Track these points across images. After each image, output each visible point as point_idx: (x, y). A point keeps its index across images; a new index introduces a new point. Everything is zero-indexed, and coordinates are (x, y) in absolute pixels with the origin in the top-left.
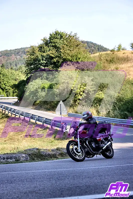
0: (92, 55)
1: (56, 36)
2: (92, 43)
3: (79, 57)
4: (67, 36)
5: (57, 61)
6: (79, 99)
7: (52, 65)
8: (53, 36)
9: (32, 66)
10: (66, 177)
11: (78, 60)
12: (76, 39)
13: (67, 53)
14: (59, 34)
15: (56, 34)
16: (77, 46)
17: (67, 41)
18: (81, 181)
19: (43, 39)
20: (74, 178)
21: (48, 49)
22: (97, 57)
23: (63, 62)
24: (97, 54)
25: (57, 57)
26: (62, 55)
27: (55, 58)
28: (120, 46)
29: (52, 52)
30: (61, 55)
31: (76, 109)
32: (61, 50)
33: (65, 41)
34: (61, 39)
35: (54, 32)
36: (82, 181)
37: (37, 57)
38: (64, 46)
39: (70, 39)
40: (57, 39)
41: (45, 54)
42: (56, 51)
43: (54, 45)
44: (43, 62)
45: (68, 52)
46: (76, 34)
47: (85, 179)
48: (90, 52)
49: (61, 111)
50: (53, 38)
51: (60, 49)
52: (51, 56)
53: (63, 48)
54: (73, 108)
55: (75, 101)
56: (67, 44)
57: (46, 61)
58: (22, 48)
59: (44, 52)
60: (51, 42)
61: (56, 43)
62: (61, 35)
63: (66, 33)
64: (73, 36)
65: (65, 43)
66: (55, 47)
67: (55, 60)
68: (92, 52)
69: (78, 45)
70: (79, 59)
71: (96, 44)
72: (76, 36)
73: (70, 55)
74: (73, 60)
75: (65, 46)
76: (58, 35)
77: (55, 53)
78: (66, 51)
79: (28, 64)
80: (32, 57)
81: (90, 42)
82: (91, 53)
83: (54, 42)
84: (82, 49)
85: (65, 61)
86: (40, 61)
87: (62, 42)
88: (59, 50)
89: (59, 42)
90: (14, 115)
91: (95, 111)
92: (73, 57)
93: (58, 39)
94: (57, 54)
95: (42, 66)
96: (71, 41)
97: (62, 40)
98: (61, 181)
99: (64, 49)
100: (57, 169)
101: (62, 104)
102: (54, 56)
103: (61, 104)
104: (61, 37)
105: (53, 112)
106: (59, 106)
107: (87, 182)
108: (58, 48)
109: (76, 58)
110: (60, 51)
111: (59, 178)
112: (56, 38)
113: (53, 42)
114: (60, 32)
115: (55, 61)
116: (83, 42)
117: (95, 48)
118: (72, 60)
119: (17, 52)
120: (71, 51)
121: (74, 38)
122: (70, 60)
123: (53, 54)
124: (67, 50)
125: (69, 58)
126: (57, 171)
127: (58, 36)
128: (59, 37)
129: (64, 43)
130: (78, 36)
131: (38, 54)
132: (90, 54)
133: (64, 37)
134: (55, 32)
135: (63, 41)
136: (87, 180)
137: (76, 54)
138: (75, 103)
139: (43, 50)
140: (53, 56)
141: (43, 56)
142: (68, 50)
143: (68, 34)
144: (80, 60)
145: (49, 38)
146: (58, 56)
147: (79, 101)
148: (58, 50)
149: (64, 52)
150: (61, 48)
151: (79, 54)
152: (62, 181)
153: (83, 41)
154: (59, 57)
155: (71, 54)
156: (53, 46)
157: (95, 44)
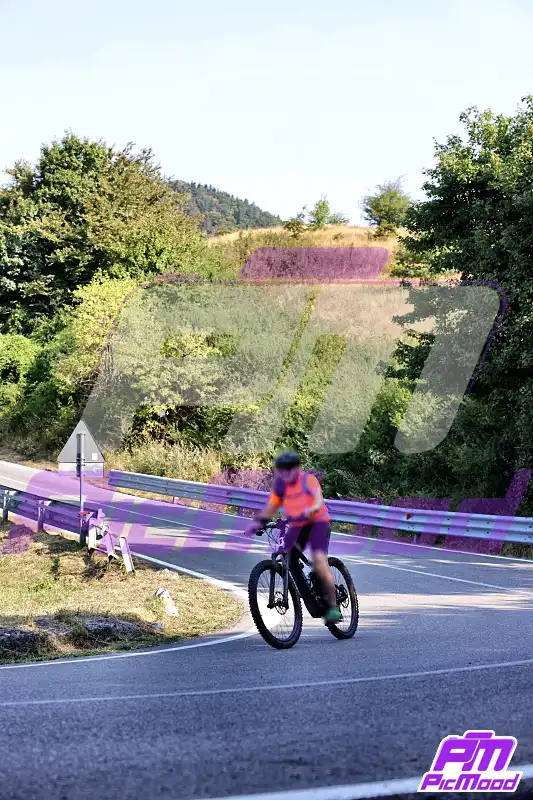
0: (212, 241)
1: (68, 159)
2: (212, 192)
3: (159, 246)
4: (114, 159)
5: (69, 257)
6: (155, 417)
7: (50, 276)
8: (57, 160)
10: (89, 729)
11: (154, 259)
12: (150, 171)
13: (111, 228)
14: (81, 149)
15: (68, 149)
16: (152, 201)
17: (111, 180)
18: (149, 747)
19: (12, 167)
20: (119, 734)
21: (34, 212)
22: (229, 246)
23: (92, 267)
24: (233, 237)
25: (68, 241)
26: (90, 235)
27: (61, 249)
28: (322, 207)
29: (48, 223)
30: (85, 236)
31: (141, 453)
32: (88, 218)
33: (103, 181)
34: (85, 171)
35: (59, 142)
36: (152, 746)
38: (99, 198)
39: (124, 174)
40: (70, 172)
41: (19, 231)
42: (67, 218)
43: (57, 192)
44: (12, 262)
45: (116, 223)
46: (147, 154)
47: (165, 736)
48: (202, 226)
49: (79, 461)
50: (57, 165)
51: (82, 212)
52: (46, 240)
53: (95, 207)
54: (130, 451)
55: (139, 423)
56: (109, 191)
57: (26, 258)
59: (17, 221)
60: (47, 183)
61: (67, 185)
62: (85, 154)
63: (109, 146)
64: (136, 159)
65: (102, 189)
66: (63, 202)
67: (61, 255)
68: (212, 226)
69: (157, 200)
70: (159, 253)
71: (228, 196)
72: (149, 161)
73: (121, 238)
74: (135, 258)
75: (103, 200)
76: (76, 155)
77: (63, 225)
78: (105, 222)
81: (206, 186)
82: (209, 232)
83: (61, 184)
84: (171, 216)
85: (102, 260)
87: (91, 183)
88: (78, 214)
89: (80, 184)
91: (219, 464)
92: (136, 244)
93: (75, 169)
94: (68, 230)
95: (9, 277)
96: (126, 180)
97: (91, 173)
98: (68, 744)
99: (97, 214)
100: (54, 697)
101: (83, 437)
102: (58, 237)
103: (79, 436)
104: (89, 163)
105: (49, 466)
106: (72, 439)
107: (172, 750)
108: (74, 207)
109: (148, 250)
110: (84, 221)
111: (58, 735)
112: (65, 168)
113: (54, 183)
114: (82, 142)
115: (62, 260)
116: (174, 185)
117: (223, 212)
118: (132, 259)
120: (128, 220)
121: (142, 168)
122: (123, 256)
123: (53, 231)
124: (111, 217)
125: (121, 249)
126: (52, 704)
127: (74, 158)
128: (78, 162)
129: (99, 186)
130: (154, 162)
132: (205, 234)
133: (98, 162)
134: (65, 142)
135: (96, 179)
136: (172, 741)
137: (148, 233)
138: (140, 430)
139: (12, 212)
140: (52, 237)
141: (11, 238)
142: (116, 215)
143: (115, 151)
144: (164, 256)
145: (38, 163)
146: (74, 241)
147: (156, 423)
148: (74, 214)
149: (98, 224)
150: (88, 205)
151: (160, 232)
152: (68, 748)
153: (177, 181)
154: (80, 245)
155: (125, 233)
156: (53, 199)
157: (223, 197)
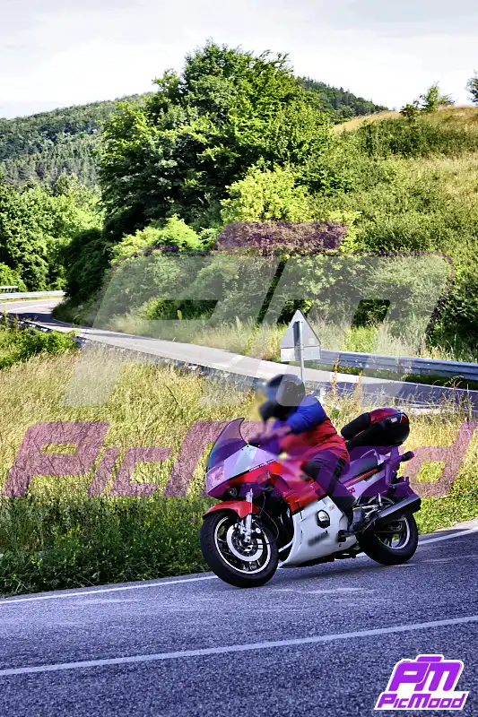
1: (209, 66)
3: (299, 139)
4: (252, 64)
5: (219, 155)
7: (202, 172)
8: (200, 67)
9: (125, 179)
11: (296, 151)
13: (251, 129)
14: (222, 55)
15: (209, 57)
19: (161, 77)
21: (183, 117)
25: (216, 141)
27: (211, 148)
29: (197, 126)
30: (232, 135)
34: (226, 75)
35: (201, 51)
37: (143, 144)
40: (212, 77)
41: (172, 135)
43: (201, 97)
44: (168, 165)
46: (283, 58)
50: (200, 72)
51: (225, 113)
52: (196, 141)
53: (238, 108)
56: (251, 93)
57: (180, 160)
59: (169, 126)
60: (191, 89)
61: (211, 90)
62: (225, 61)
64: (272, 63)
65: (242, 91)
66: (207, 105)
67: (211, 154)
70: (300, 145)
72: (284, 64)
74: (279, 152)
76: (217, 61)
77: (210, 127)
79: (110, 169)
80: (125, 144)
83: (204, 89)
86: (157, 161)
87: (231, 86)
88: (223, 115)
89: (222, 89)
93: (216, 75)
94: (216, 131)
95: (165, 177)
97: (230, 77)
102: (207, 138)
104: (228, 69)
108: (218, 109)
109: (290, 142)
110: (229, 122)
112: (208, 74)
113: (199, 88)
114: (221, 49)
115: (213, 158)
116: (310, 84)
122: (268, 150)
123: (202, 133)
125: (265, 144)
127: (215, 65)
128: (219, 67)
130: (289, 65)
131: (148, 134)
133: (237, 67)
134: (206, 50)
135: (237, 83)
137: (289, 128)
139: (162, 119)
140: (201, 138)
141: (164, 142)
143: (253, 57)
144: (304, 149)
145: (183, 72)
146: (222, 140)
148: (219, 116)
150: (230, 107)
154: (230, 141)
156: (198, 103)
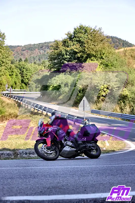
0: (117, 51)
1: (80, 31)
2: (117, 38)
3: (103, 52)
4: (92, 31)
5: (81, 55)
6: (103, 96)
7: (76, 60)
8: (78, 31)
9: (56, 61)
10: (90, 174)
11: (102, 55)
12: (101, 33)
13: (90, 48)
14: (84, 28)
15: (81, 28)
16: (102, 41)
17: (91, 36)
18: (105, 179)
19: (67, 33)
20: (97, 175)
21: (72, 44)
22: (121, 52)
23: (87, 58)
24: (122, 50)
25: (81, 51)
26: (86, 50)
27: (79, 53)
29: (76, 47)
30: (85, 50)
31: (99, 105)
32: (86, 45)
33: (89, 36)
34: (85, 33)
35: (78, 27)
36: (106, 178)
37: (60, 51)
38: (88, 40)
39: (94, 34)
40: (81, 34)
41: (68, 49)
42: (80, 46)
43: (78, 39)
44: (67, 57)
45: (93, 47)
46: (100, 29)
47: (109, 176)
48: (114, 47)
49: (84, 107)
50: (78, 32)
51: (84, 44)
52: (75, 51)
53: (87, 43)
54: (96, 104)
55: (99, 97)
56: (91, 39)
57: (70, 56)
58: (45, 42)
59: (68, 47)
60: (75, 37)
61: (80, 37)
62: (85, 29)
63: (91, 27)
64: (97, 30)
65: (89, 38)
66: (79, 41)
67: (79, 55)
68: (117, 47)
69: (103, 40)
70: (103, 54)
71: (121, 39)
72: (101, 31)
73: (94, 50)
74: (98, 55)
75: (89, 41)
76: (82, 29)
77: (79, 47)
78: (90, 46)
79: (52, 58)
80: (56, 51)
81: (115, 37)
82: (116, 49)
84: (106, 44)
85: (89, 56)
86: (64, 56)
87: (86, 36)
88: (83, 44)
89: (84, 38)
90: (37, 110)
91: (119, 108)
92: (98, 52)
93: (82, 33)
94: (81, 49)
95: (66, 61)
96: (95, 35)
97: (86, 34)
98: (85, 177)
99: (88, 44)
100: (80, 166)
101: (85, 101)
102: (78, 50)
103: (84, 100)
104: (86, 31)
105: (76, 108)
106: (82, 101)
107: (111, 179)
108: (82, 42)
109: (101, 53)
110: (85, 46)
111: (82, 175)
112: (80, 33)
113: (77, 37)
114: (84, 26)
115: (79, 56)
116: (107, 37)
117: (120, 43)
118: (97, 56)
119: (41, 46)
120: (96, 46)
121: (99, 32)
122: (94, 55)
123: (77, 49)
124: (91, 45)
126: (79, 167)
127: (82, 30)
128: (83, 31)
129: (88, 37)
130: (102, 31)
131: (62, 49)
132: (115, 49)
133: (88, 31)
134: (80, 26)
135: (87, 36)
136: (111, 177)
137: (101, 49)
138: (99, 99)
139: (67, 44)
140: (77, 51)
141: (67, 51)
142: (93, 45)
143: (92, 28)
144: (105, 55)
145: (73, 32)
146: (82, 51)
147: (103, 97)
148: (82, 44)
149: (88, 47)
150: (85, 42)
151: (104, 49)
152: (85, 178)
153: (108, 36)
154: (83, 52)
155: (95, 49)
156: (77, 41)
157: (120, 40)
